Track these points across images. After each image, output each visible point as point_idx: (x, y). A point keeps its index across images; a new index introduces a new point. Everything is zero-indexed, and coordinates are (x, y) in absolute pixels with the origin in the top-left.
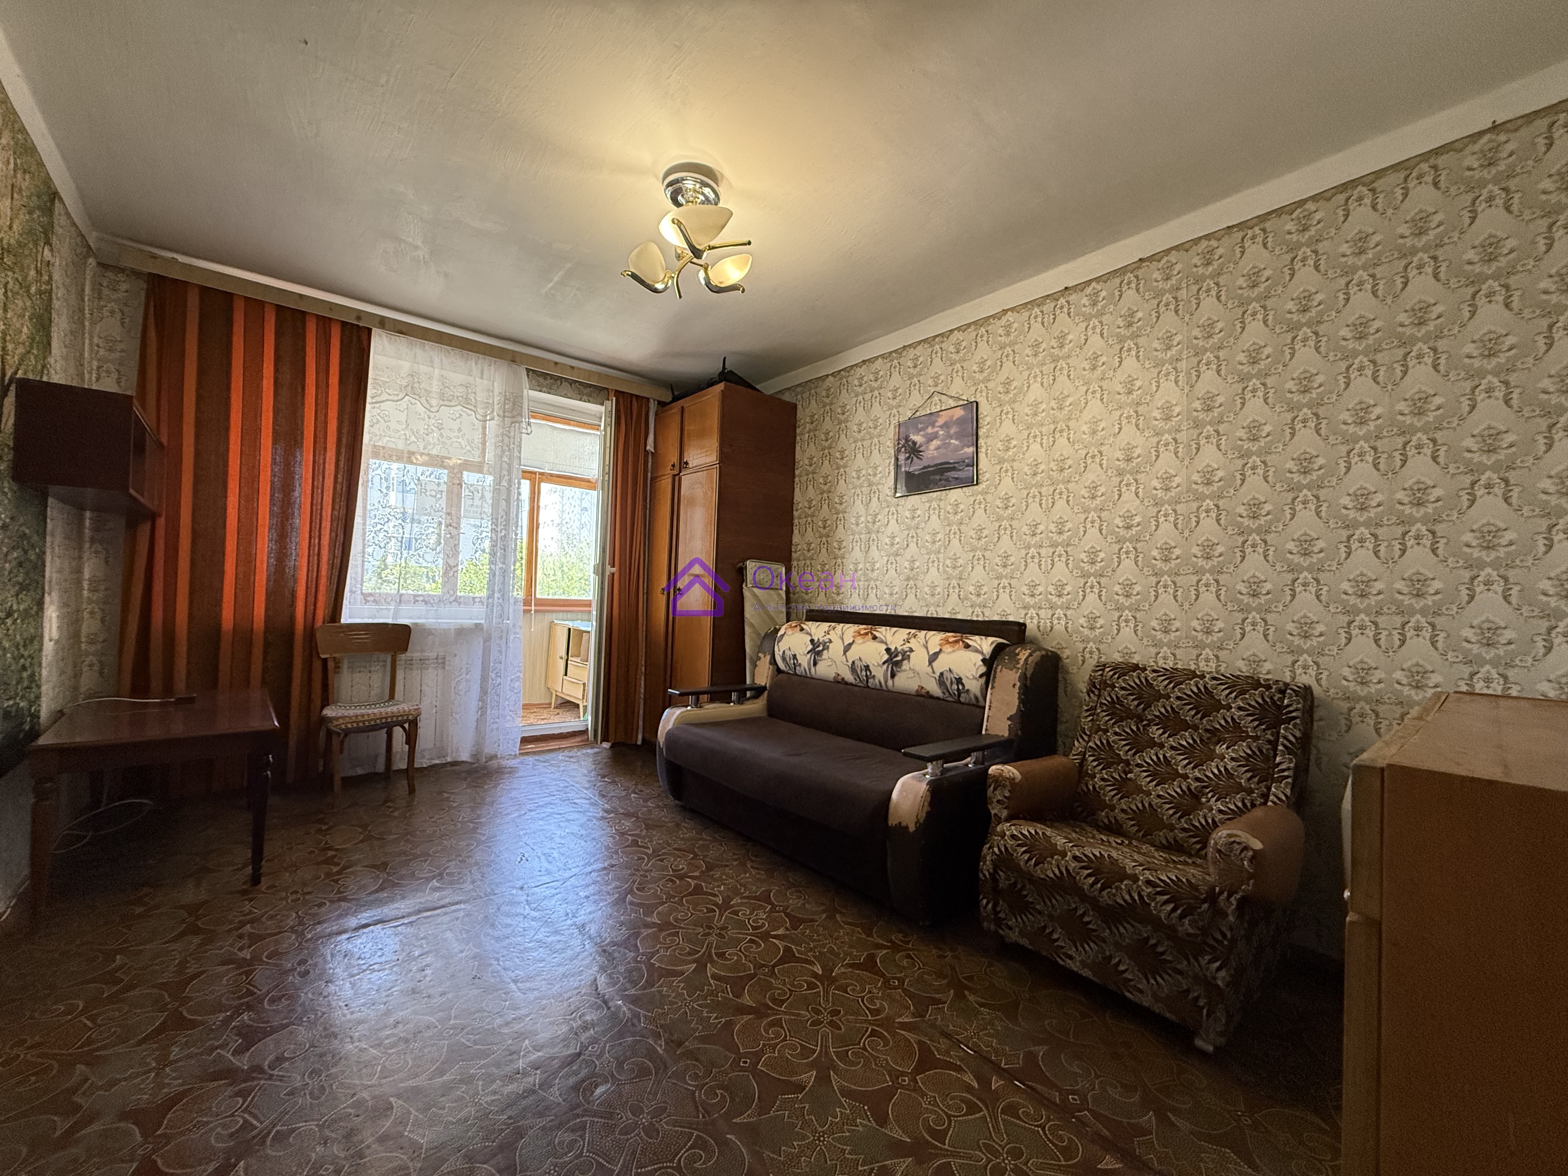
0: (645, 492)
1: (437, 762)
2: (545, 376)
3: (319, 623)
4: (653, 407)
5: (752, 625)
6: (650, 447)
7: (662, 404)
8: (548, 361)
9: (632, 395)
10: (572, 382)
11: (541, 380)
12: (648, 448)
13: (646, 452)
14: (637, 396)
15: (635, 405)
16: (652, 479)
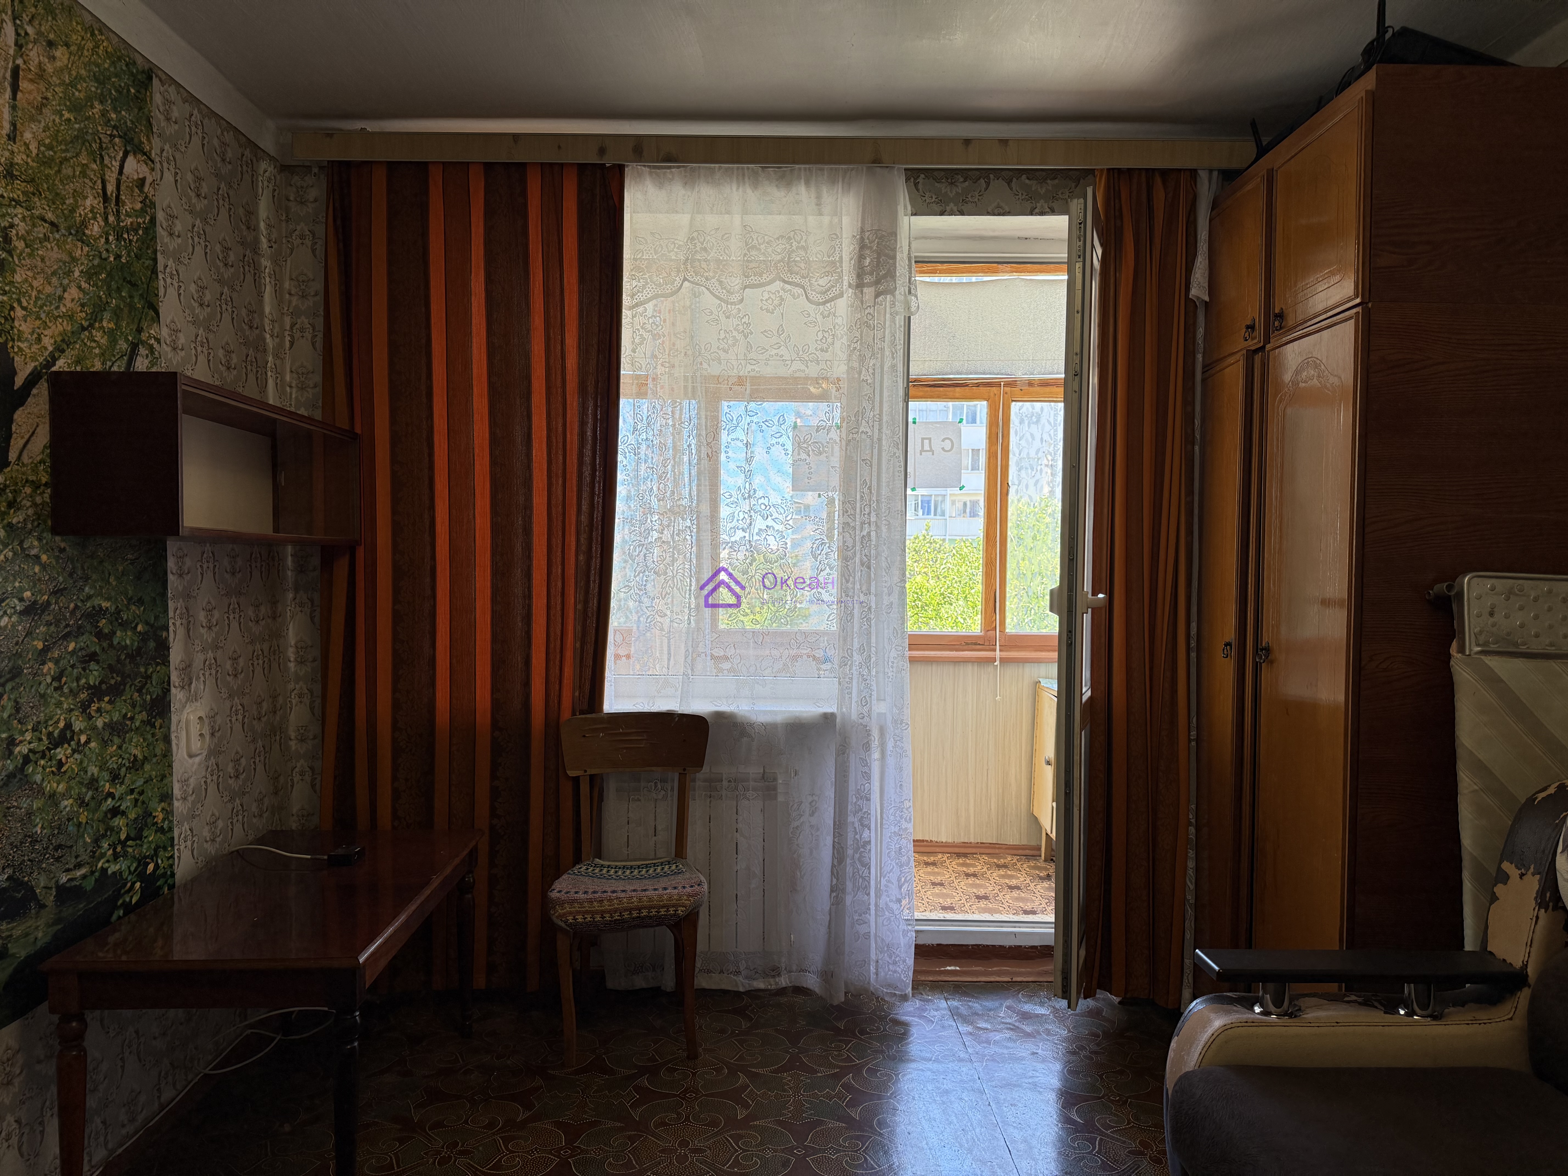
0: (1188, 402)
1: (760, 984)
2: (950, 176)
3: (566, 714)
4: (1206, 190)
5: (1480, 768)
6: (1198, 290)
7: (1229, 176)
8: (952, 140)
9: (1150, 172)
10: (1010, 176)
11: (943, 187)
12: (1194, 292)
13: (1191, 305)
14: (1165, 173)
15: (1159, 195)
16: (1206, 368)
